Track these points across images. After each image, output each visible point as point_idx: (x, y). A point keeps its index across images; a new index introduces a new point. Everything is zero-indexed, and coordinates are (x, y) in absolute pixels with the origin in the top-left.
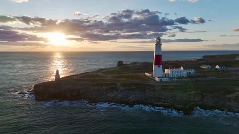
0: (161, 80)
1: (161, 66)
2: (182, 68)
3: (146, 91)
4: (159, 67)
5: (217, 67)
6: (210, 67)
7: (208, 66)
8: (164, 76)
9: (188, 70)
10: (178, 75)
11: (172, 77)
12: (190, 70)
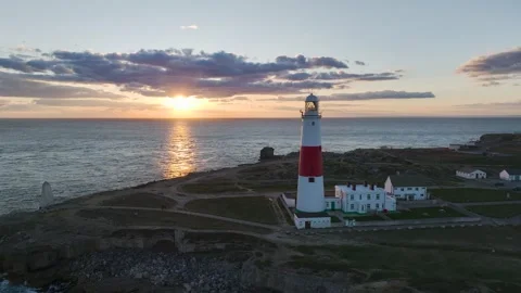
0: (308, 224)
1: (319, 180)
2: (388, 183)
3: (245, 264)
4: (312, 180)
5: (504, 174)
6: (482, 174)
7: (478, 172)
8: (330, 207)
9: (406, 189)
10: (369, 206)
11: (350, 211)
12: (414, 188)
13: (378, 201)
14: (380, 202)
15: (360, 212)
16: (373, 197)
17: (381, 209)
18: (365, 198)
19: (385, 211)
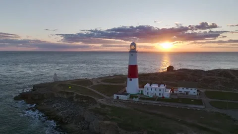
0: (118, 97)
4: (131, 80)
8: (140, 93)
9: (185, 88)
10: (156, 94)
11: (146, 95)
12: (190, 89)
13: (160, 92)
14: (161, 93)
15: (150, 96)
16: (158, 90)
17: (161, 96)
18: (153, 90)
19: (163, 97)
